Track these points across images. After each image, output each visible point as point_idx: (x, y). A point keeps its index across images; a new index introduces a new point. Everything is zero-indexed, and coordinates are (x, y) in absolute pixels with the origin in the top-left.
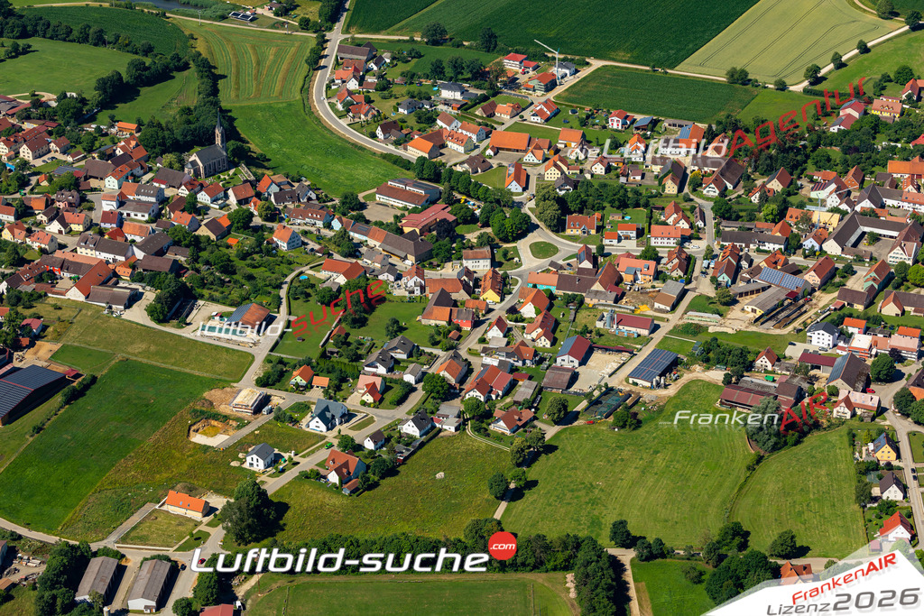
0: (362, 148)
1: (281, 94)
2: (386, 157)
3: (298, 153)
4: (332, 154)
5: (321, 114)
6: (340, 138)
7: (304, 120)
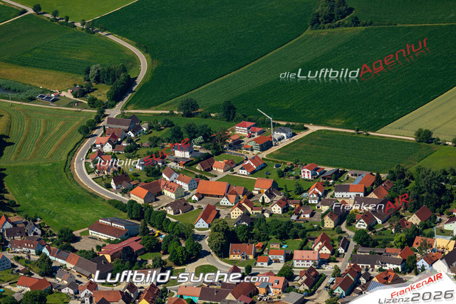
0: (96, 196)
1: (51, 156)
2: (111, 202)
3: (44, 200)
4: (70, 201)
5: (76, 171)
6: (82, 189)
7: (61, 176)
